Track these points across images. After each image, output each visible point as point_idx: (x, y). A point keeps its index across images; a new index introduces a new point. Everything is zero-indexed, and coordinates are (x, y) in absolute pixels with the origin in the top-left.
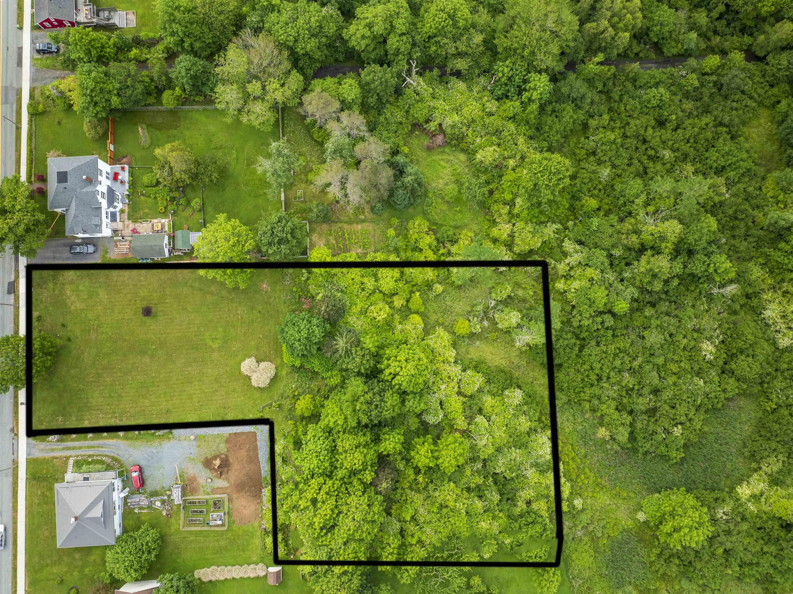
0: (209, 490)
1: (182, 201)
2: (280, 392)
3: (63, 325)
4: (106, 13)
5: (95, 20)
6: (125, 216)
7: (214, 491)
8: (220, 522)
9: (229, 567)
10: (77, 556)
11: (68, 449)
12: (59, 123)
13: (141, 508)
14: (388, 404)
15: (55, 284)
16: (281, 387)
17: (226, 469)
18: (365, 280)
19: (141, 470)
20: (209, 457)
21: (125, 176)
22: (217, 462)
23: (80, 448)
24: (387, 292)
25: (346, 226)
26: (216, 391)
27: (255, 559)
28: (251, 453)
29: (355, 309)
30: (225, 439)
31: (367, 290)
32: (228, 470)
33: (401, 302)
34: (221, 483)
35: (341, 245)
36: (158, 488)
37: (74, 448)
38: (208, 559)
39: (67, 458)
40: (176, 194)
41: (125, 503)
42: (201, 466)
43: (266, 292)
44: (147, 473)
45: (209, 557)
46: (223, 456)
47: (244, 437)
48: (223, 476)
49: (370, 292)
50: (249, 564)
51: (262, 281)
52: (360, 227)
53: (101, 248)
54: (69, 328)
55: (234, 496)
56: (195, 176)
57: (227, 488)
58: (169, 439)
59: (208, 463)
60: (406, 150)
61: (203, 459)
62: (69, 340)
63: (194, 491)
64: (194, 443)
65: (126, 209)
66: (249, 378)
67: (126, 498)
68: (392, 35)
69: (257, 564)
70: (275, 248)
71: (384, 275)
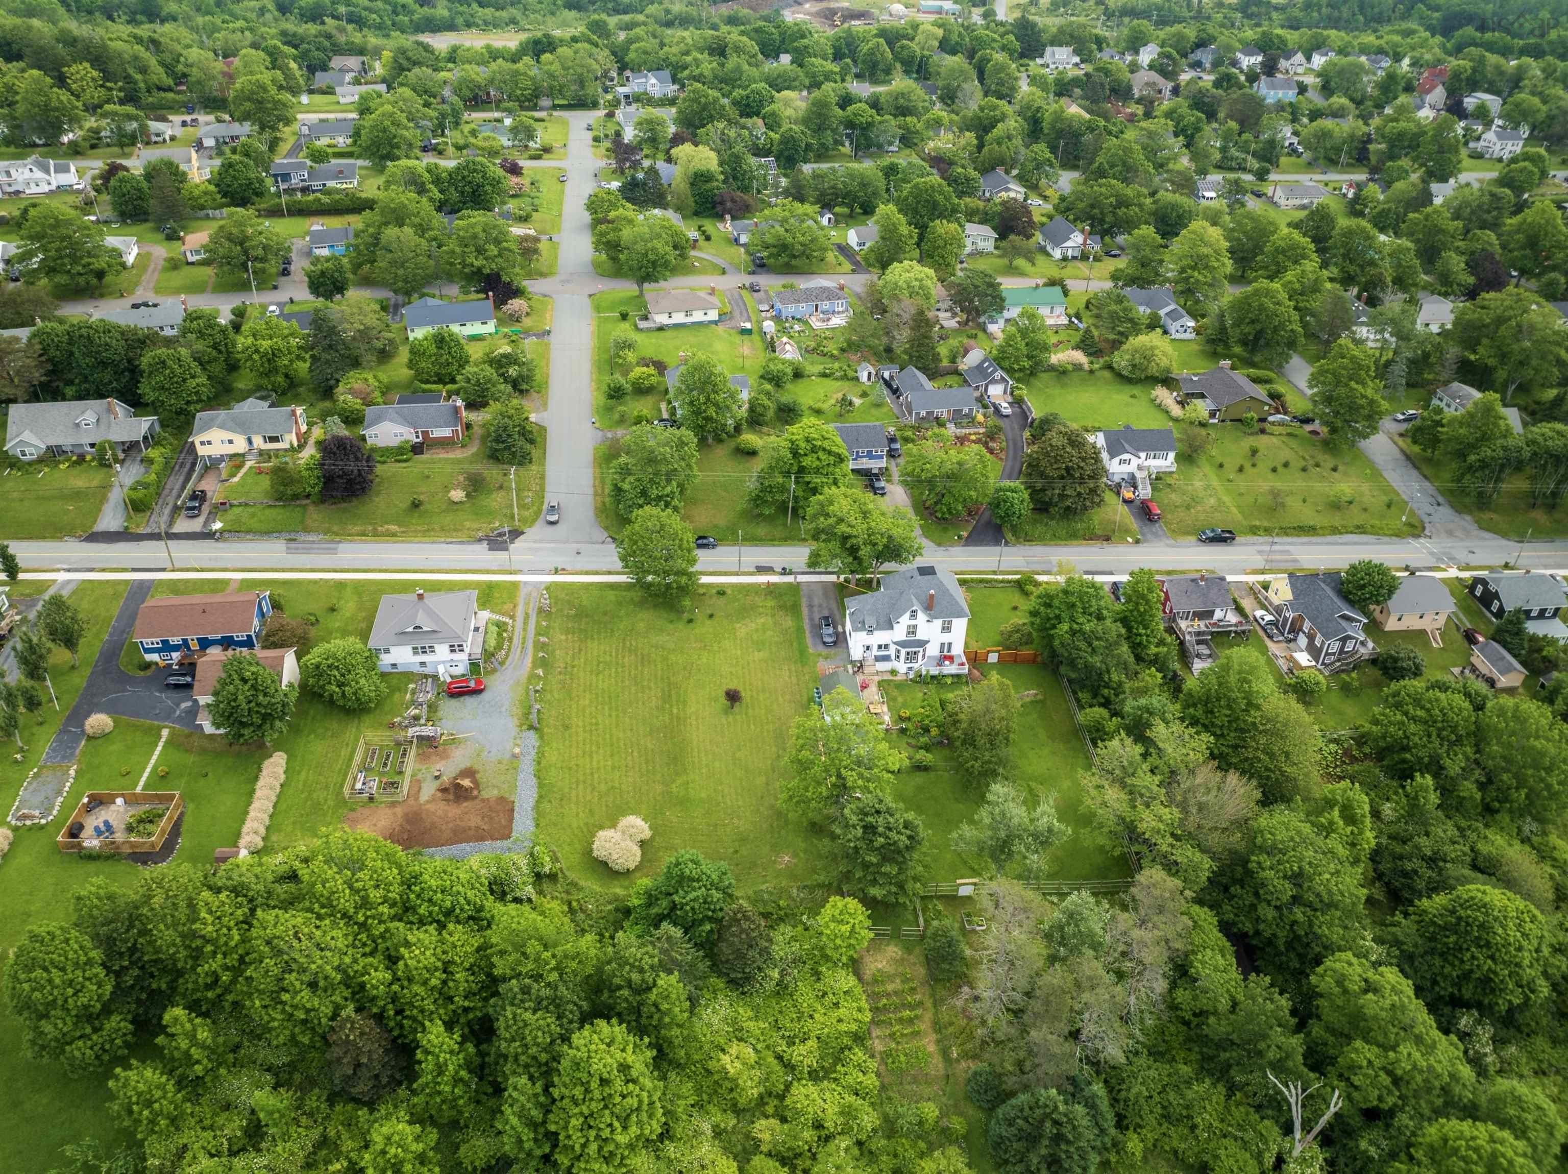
0: (420, 776)
1: (924, 740)
2: (582, 883)
3: (711, 616)
4: (1208, 652)
5: (1188, 637)
6: (888, 677)
7: (417, 784)
8: (359, 786)
9: (274, 799)
10: (363, 625)
11: (527, 617)
12: (1015, 608)
13: (414, 692)
14: (528, 1015)
15: (773, 608)
16: (591, 885)
17: (451, 797)
18: (812, 1043)
19: (477, 692)
20: (478, 776)
21: (950, 669)
22: (466, 783)
23: (524, 630)
24: (788, 1101)
25: (928, 1016)
26: (594, 789)
27: (274, 838)
28: (472, 833)
29: (744, 1012)
30: (507, 795)
31: (789, 1051)
32: (447, 800)
33: (766, 1136)
34: (429, 790)
35: (885, 1001)
36: (440, 714)
37: (525, 623)
38: (299, 772)
39: (512, 617)
40: (934, 731)
41: (426, 676)
42: (464, 764)
43: (774, 862)
44: (469, 701)
45: (303, 774)
46: (475, 793)
47: (504, 822)
48: (439, 794)
49: (786, 1057)
50: (268, 828)
51: (795, 855)
52: (932, 1048)
53: (832, 651)
54: (708, 622)
55: (399, 810)
56: (969, 740)
57: (417, 799)
58: (521, 726)
59: (469, 773)
60: (1134, 1145)
61: (476, 767)
62: (690, 621)
63: (423, 757)
64: (508, 756)
65: (899, 678)
66: (614, 826)
67: (435, 677)
68: (1375, 1049)
69: (264, 839)
70: (854, 819)
71: (828, 1095)
